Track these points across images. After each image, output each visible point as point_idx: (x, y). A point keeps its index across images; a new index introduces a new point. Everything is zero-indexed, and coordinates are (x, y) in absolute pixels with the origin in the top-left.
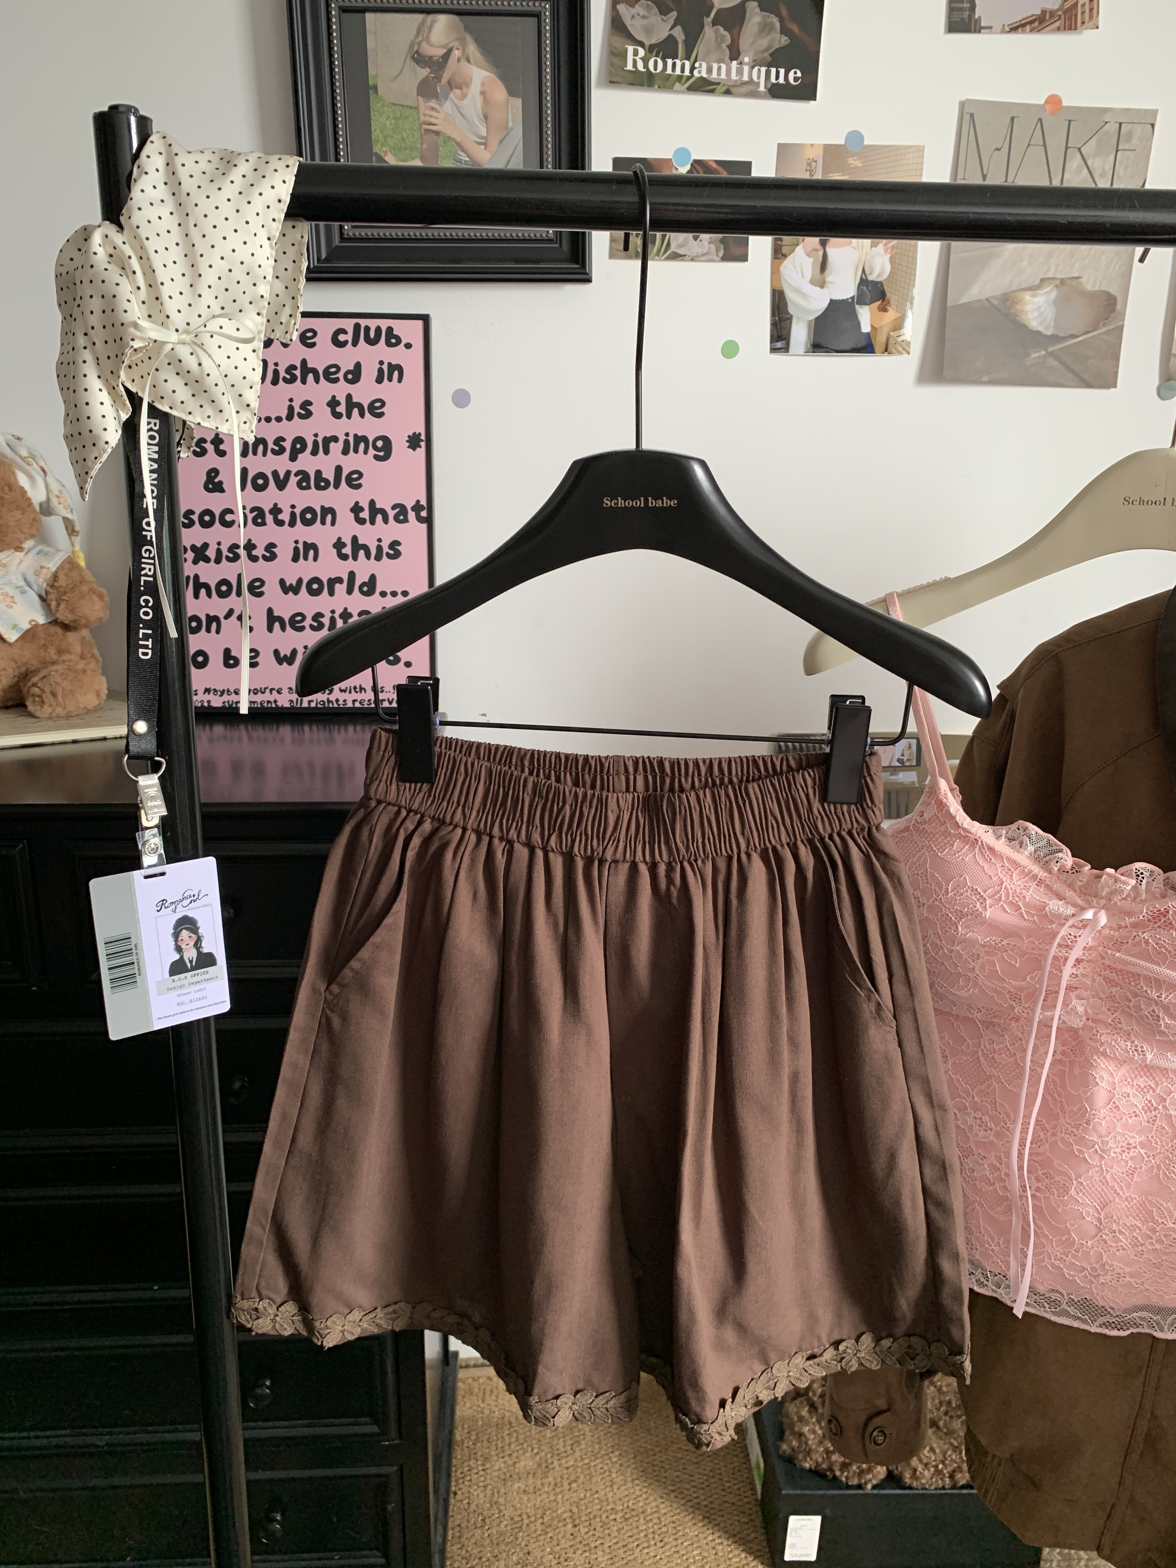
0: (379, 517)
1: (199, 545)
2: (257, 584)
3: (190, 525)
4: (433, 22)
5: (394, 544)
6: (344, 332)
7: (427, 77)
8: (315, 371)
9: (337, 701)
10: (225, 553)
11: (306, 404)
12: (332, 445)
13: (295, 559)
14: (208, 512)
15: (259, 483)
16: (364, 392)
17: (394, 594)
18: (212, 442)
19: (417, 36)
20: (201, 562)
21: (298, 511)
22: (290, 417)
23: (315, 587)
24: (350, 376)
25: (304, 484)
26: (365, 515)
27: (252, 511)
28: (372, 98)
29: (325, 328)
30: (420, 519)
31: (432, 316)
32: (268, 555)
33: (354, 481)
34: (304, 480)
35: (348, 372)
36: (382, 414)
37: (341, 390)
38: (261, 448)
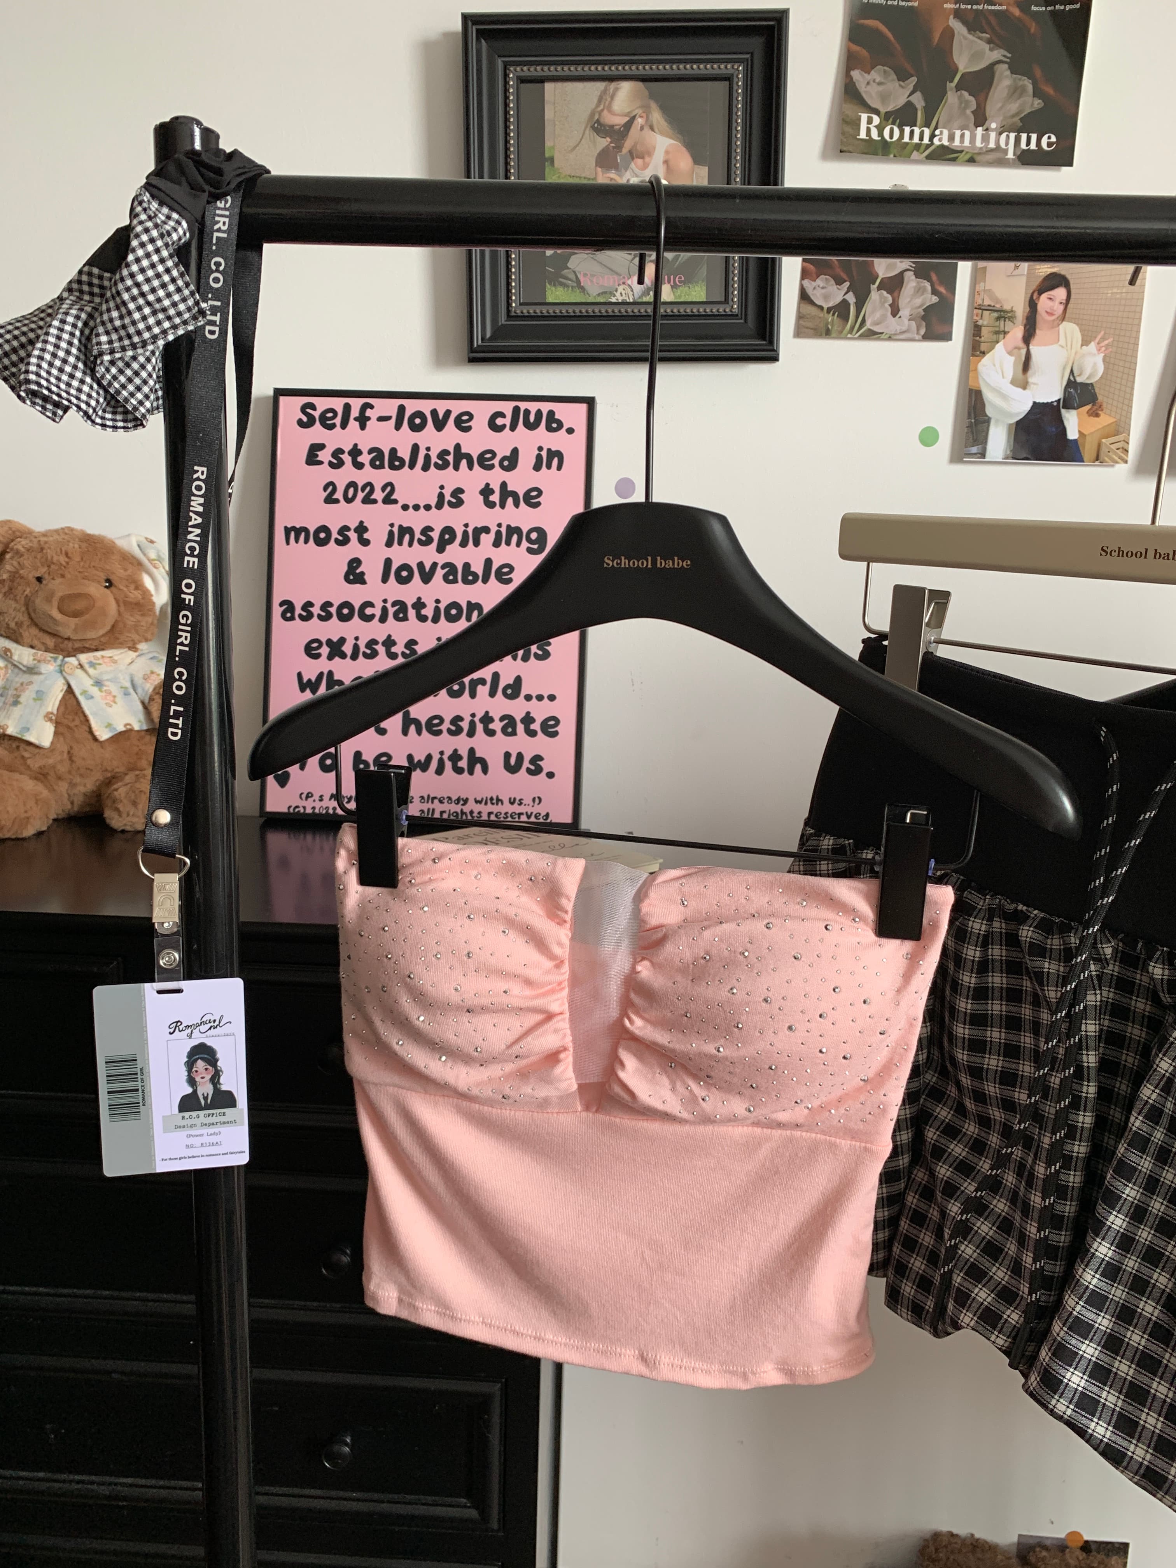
1: (335, 640)
3: (326, 617)
4: (616, 89)
6: (502, 415)
7: (607, 146)
8: (469, 457)
9: (472, 812)
10: (362, 649)
11: (458, 492)
12: (483, 536)
14: (346, 604)
15: (404, 575)
16: (521, 479)
17: (540, 698)
18: (356, 530)
19: (598, 105)
20: (337, 658)
21: (442, 606)
22: (439, 506)
23: (456, 688)
24: (506, 463)
25: (451, 577)
27: (394, 604)
28: (547, 170)
29: (482, 411)
31: (598, 400)
32: (407, 651)
33: (503, 574)
34: (451, 574)
35: (504, 458)
36: (538, 504)
37: (496, 477)
38: (407, 538)
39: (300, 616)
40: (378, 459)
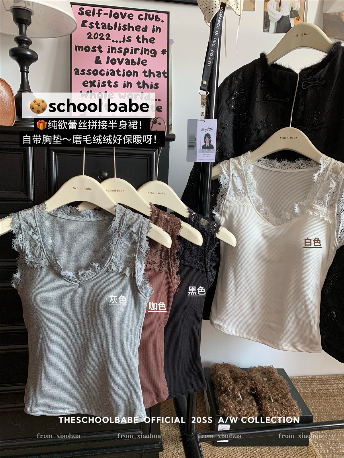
0: (152, 75)
3: (89, 74)
5: (156, 84)
8: (132, 27)
10: (101, 84)
11: (129, 37)
12: (137, 51)
14: (96, 70)
15: (113, 61)
16: (148, 35)
17: (156, 100)
21: (125, 71)
22: (124, 41)
24: (144, 30)
26: (147, 74)
27: (110, 71)
29: (136, 14)
30: (165, 76)
31: (170, 13)
32: (115, 85)
33: (144, 63)
34: (128, 62)
35: (143, 28)
36: (154, 42)
37: (141, 34)
38: (114, 50)
39: (81, 73)
40: (104, 26)
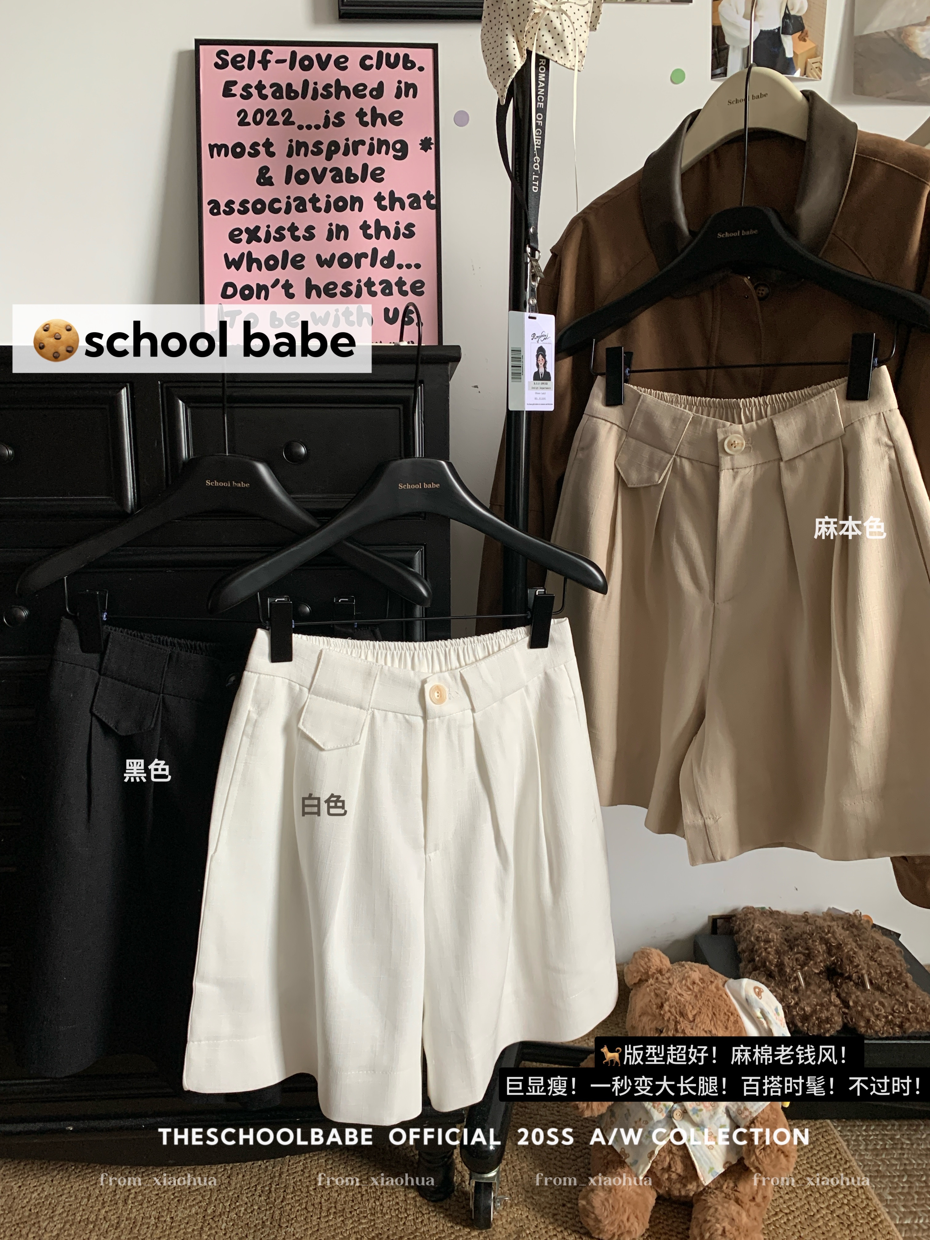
0: (397, 205)
1: (252, 228)
2: (299, 259)
3: (244, 212)
5: (409, 226)
6: (369, 57)
8: (346, 89)
10: (273, 234)
11: (339, 115)
12: (360, 147)
13: (329, 238)
14: (260, 201)
15: (302, 178)
16: (386, 105)
20: (254, 242)
21: (332, 200)
22: (326, 125)
23: (345, 261)
24: (374, 93)
25: (337, 178)
26: (386, 203)
27: (295, 200)
29: (355, 55)
30: (430, 206)
31: (440, 46)
32: (307, 235)
33: (378, 176)
34: (337, 176)
35: (373, 90)
36: (401, 123)
37: (367, 103)
38: (303, 150)
39: (224, 211)
40: (278, 91)
